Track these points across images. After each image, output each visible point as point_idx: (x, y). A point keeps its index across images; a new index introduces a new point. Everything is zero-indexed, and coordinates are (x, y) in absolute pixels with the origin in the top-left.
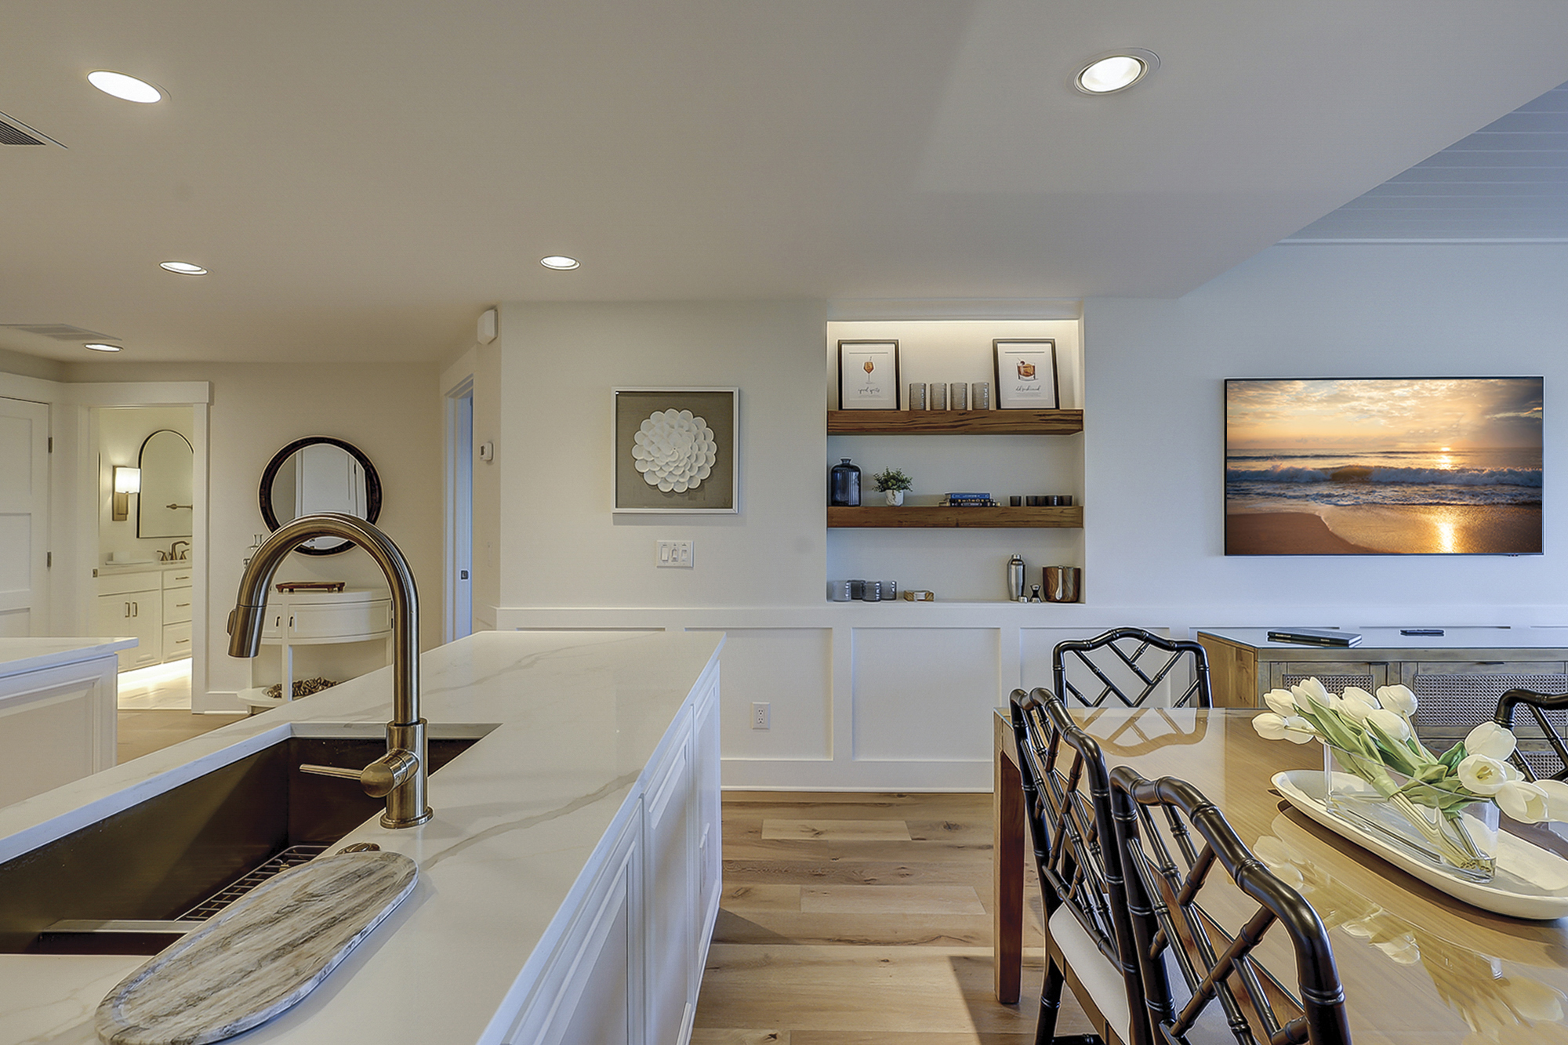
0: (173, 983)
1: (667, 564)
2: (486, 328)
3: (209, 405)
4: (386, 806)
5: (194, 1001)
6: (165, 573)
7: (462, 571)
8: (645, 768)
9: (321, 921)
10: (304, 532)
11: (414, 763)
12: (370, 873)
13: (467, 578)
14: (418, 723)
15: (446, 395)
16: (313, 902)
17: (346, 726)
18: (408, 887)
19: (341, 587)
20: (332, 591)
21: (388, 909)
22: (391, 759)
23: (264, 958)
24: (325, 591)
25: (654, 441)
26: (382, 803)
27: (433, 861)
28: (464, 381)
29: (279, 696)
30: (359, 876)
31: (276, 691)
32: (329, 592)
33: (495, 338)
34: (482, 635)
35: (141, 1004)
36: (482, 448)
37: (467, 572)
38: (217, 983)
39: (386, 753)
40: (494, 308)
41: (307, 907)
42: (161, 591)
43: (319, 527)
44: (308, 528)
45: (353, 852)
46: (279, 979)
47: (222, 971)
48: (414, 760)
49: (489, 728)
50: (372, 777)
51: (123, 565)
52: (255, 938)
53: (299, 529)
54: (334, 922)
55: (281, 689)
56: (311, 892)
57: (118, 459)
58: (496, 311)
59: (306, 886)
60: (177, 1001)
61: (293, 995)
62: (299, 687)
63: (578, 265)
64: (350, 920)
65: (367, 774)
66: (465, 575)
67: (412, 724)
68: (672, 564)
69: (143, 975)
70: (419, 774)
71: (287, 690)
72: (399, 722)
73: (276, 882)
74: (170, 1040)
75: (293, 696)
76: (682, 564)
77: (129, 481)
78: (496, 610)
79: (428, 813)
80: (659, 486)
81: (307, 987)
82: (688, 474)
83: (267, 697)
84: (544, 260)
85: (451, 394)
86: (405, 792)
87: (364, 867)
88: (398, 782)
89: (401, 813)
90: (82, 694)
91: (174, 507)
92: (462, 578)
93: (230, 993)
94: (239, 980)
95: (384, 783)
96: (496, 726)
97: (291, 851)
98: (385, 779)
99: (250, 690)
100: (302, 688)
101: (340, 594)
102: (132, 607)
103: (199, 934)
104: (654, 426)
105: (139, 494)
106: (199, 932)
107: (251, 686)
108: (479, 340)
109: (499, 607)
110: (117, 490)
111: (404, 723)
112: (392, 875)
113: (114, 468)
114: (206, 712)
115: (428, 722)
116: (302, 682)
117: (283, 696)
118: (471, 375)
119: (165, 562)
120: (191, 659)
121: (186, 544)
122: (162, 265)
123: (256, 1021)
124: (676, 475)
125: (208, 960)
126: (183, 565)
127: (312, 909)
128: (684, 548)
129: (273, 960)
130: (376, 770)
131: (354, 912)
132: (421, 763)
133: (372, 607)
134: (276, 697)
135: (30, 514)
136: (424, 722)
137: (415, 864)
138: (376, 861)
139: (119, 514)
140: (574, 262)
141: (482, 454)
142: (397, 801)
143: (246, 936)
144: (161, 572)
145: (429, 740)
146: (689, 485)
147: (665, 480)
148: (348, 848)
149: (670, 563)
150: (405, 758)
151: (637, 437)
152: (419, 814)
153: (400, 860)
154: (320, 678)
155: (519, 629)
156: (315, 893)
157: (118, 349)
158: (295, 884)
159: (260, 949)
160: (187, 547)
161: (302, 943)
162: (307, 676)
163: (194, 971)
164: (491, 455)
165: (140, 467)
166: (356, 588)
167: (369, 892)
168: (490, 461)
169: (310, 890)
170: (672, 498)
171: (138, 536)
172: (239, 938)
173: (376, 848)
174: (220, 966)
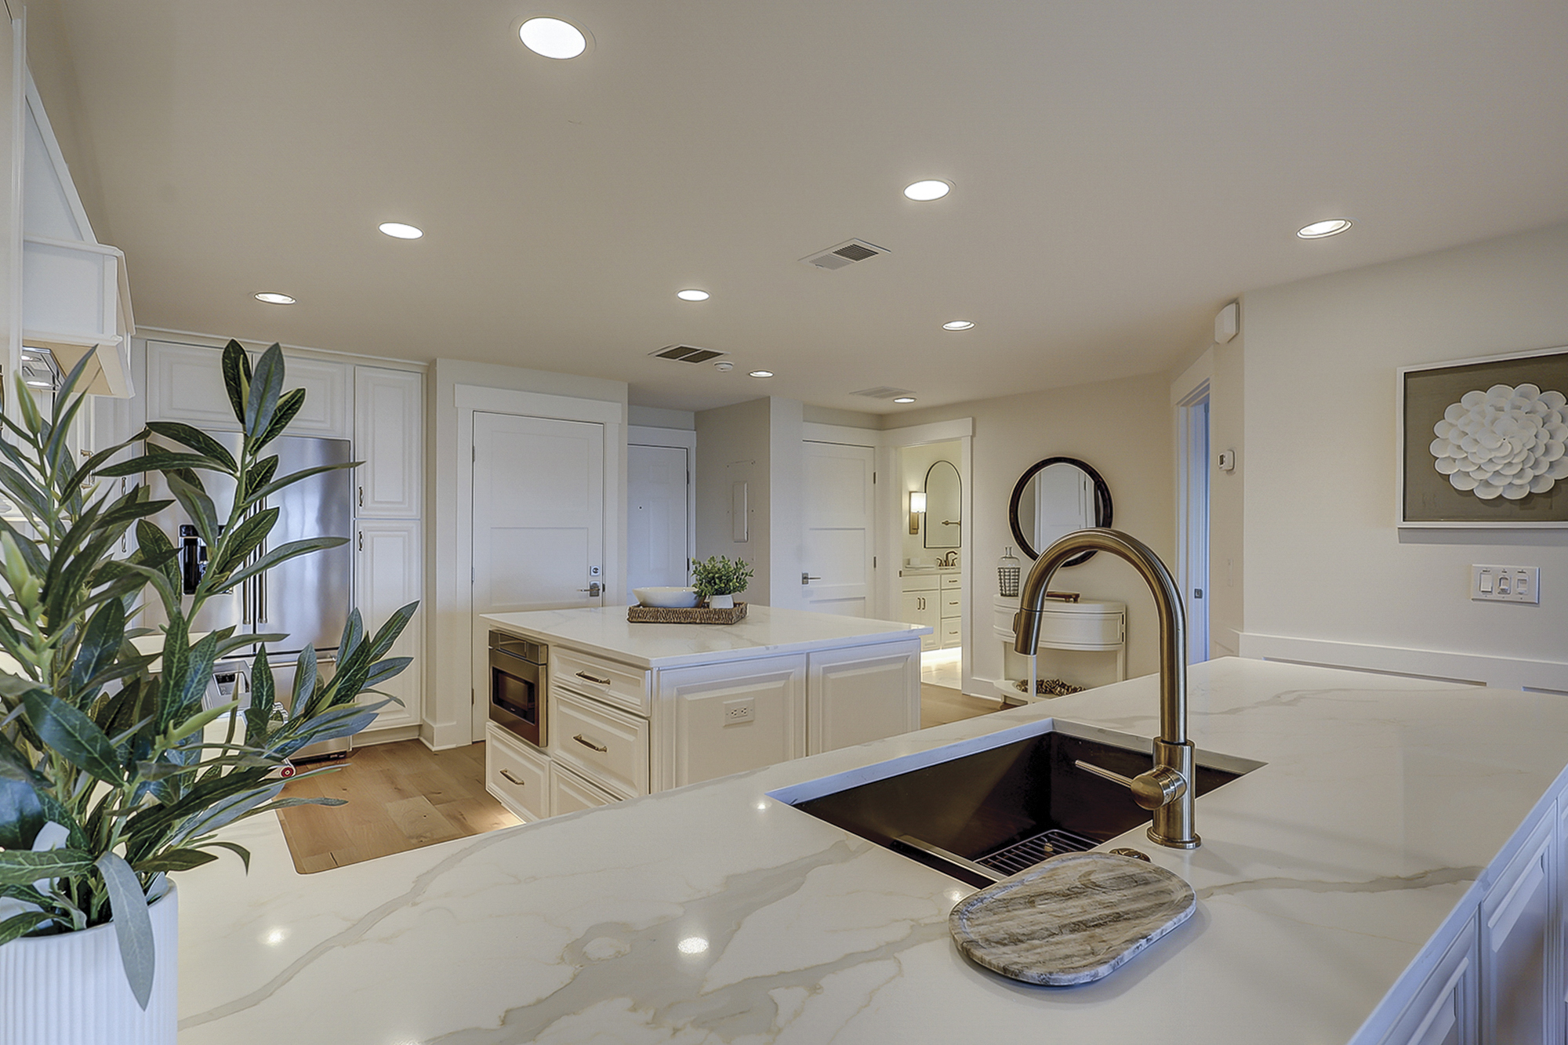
0: (996, 918)
1: (1489, 597)
2: (1226, 323)
3: (972, 437)
4: (1152, 818)
5: (1015, 940)
6: (943, 576)
7: (1195, 590)
8: (1489, 866)
9: (1107, 912)
10: (1072, 546)
11: (1181, 784)
12: (1147, 883)
13: (1201, 597)
14: (1185, 744)
15: (1177, 404)
16: (1097, 892)
17: (1100, 730)
18: (1188, 910)
19: (1076, 598)
20: (1069, 602)
21: (1169, 925)
22: (1159, 775)
23: (1065, 926)
24: (1062, 601)
25: (1467, 432)
26: (1149, 815)
27: (1209, 892)
28: (1201, 385)
29: (1026, 690)
30: (1136, 882)
31: (1023, 685)
32: (1066, 602)
33: (1237, 334)
34: (1228, 661)
35: (977, 925)
36: (1222, 457)
37: (1201, 590)
38: (1030, 932)
39: (1152, 768)
40: (1235, 301)
41: (1093, 894)
42: (939, 591)
43: (1089, 541)
44: (1079, 542)
45: (1125, 855)
46: (1079, 951)
47: (1032, 923)
48: (1182, 782)
49: (1253, 766)
50: (1143, 788)
51: (917, 569)
52: (1054, 906)
53: (1071, 543)
54: (1118, 918)
55: (1027, 684)
56: (1094, 881)
57: (913, 487)
58: (1238, 304)
59: (1090, 873)
60: (1001, 935)
61: (1093, 972)
62: (1042, 685)
63: (1350, 224)
64: (1133, 922)
65: (1136, 784)
66: (1199, 594)
67: (1179, 744)
68: (1501, 597)
69: (975, 902)
70: (1186, 797)
71: (1032, 686)
72: (1166, 739)
73: (1063, 861)
74: (1002, 966)
75: (1037, 692)
76: (1518, 598)
77: (919, 504)
78: (1238, 634)
79: (1196, 840)
80: (1475, 490)
81: (1103, 970)
82: (1530, 474)
83: (1016, 689)
84: (1301, 231)
85: (1182, 403)
86: (1172, 811)
87: (1139, 874)
88: (1167, 800)
89: (1168, 832)
90: (900, 666)
91: (947, 523)
92: (1196, 597)
93: (1041, 946)
94: (1046, 937)
95: (1154, 797)
96: (1259, 765)
97: (1053, 833)
98: (1155, 793)
99: (1002, 680)
100: (1043, 686)
101: (1075, 604)
102: (922, 601)
103: (1011, 884)
104: (1468, 411)
105: (925, 513)
106: (1010, 882)
107: (1003, 677)
108: (1216, 340)
109: (1242, 632)
110: (912, 511)
111: (1171, 740)
112: (1170, 892)
113: (910, 493)
114: (972, 694)
115: (1196, 747)
116: (1043, 681)
117: (1029, 691)
118: (1208, 380)
119: (942, 567)
120: (960, 648)
121: (956, 554)
122: (944, 327)
123: (1065, 981)
124: (1506, 476)
125: (1019, 909)
126: (953, 571)
127: (1098, 898)
128: (1522, 576)
129: (1073, 931)
130: (1144, 781)
131: (1138, 915)
132: (1189, 786)
133: (1102, 620)
134: (1023, 691)
135: (864, 529)
136: (1192, 746)
137: (1191, 889)
138: (1150, 872)
139: (913, 530)
140: (1344, 222)
141: (1222, 463)
142: (1164, 818)
143: (1046, 901)
144: (939, 576)
145: (1196, 766)
146: (1531, 488)
147: (1487, 484)
148: (1121, 849)
149: (1495, 596)
150: (1173, 777)
151: (1439, 429)
152: (1187, 838)
153: (1175, 880)
154: (1058, 680)
155: (1266, 659)
156: (1098, 883)
157: (912, 400)
158: (1080, 869)
159: (1059, 917)
160: (956, 556)
161: (1093, 926)
162: (1049, 676)
163: (1011, 914)
164: (1232, 465)
165: (925, 492)
166: (1091, 600)
167: (1148, 902)
168: (1230, 471)
169: (1093, 878)
170: (1498, 507)
171: (925, 547)
172: (1041, 901)
173: (1147, 859)
174: (1030, 918)
